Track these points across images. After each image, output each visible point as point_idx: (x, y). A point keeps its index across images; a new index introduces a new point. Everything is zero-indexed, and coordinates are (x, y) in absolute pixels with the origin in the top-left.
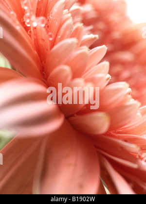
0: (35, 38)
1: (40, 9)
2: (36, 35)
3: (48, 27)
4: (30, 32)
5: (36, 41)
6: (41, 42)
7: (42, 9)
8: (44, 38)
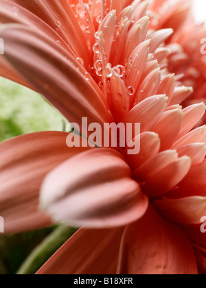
0: (108, 92)
1: (115, 52)
2: (109, 87)
3: (125, 78)
4: (102, 84)
5: (110, 96)
6: (117, 98)
7: (117, 52)
8: (121, 93)
